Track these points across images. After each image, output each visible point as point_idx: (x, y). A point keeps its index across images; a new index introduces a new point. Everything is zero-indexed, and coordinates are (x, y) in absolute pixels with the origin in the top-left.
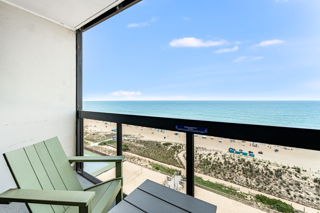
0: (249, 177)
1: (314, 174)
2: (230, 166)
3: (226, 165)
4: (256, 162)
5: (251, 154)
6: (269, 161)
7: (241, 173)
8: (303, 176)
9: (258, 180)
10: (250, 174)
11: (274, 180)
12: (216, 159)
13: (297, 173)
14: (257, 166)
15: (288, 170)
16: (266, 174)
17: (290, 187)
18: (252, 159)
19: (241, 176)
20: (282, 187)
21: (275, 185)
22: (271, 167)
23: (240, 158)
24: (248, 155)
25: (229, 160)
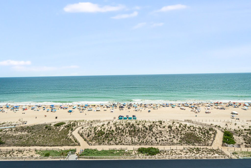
0: (133, 136)
1: (168, 123)
2: (120, 131)
3: (117, 131)
4: (138, 123)
5: (134, 117)
6: (145, 120)
7: (128, 134)
8: (163, 126)
9: (139, 137)
10: (134, 134)
11: (148, 133)
12: (108, 128)
13: (160, 124)
14: (138, 126)
15: (156, 124)
16: (144, 131)
17: (157, 136)
18: (135, 121)
19: (128, 138)
20: (153, 137)
21: (149, 137)
22: (146, 124)
23: (127, 123)
24: (132, 118)
25: (119, 126)
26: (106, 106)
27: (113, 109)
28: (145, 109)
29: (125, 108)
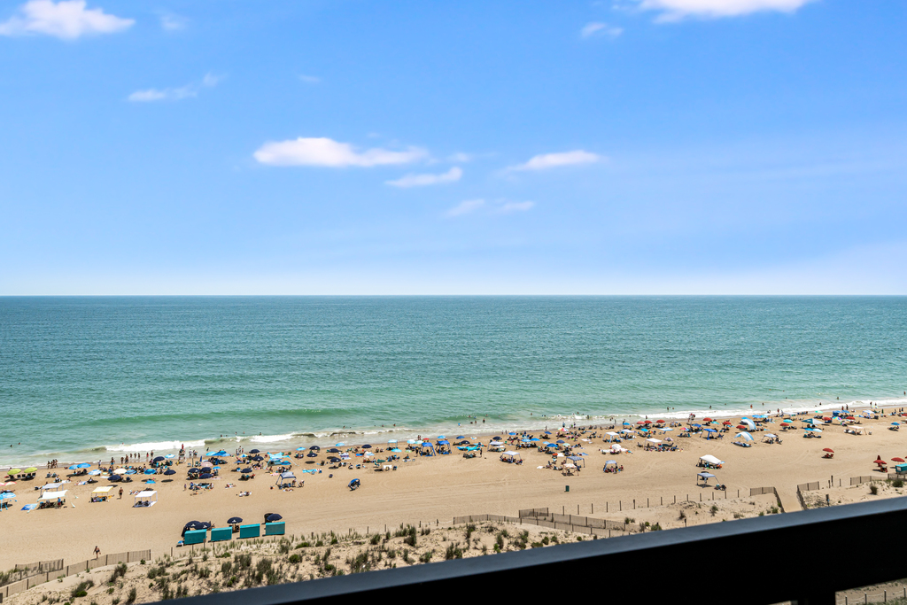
1: (446, 534)
4: (291, 553)
5: (274, 523)
6: (332, 535)
8: (421, 551)
13: (408, 547)
14: (293, 568)
15: (387, 546)
18: (276, 545)
22: (338, 554)
23: (231, 559)
24: (262, 531)
25: (183, 585)
26: (106, 476)
27: (148, 485)
28: (333, 472)
29: (225, 479)
